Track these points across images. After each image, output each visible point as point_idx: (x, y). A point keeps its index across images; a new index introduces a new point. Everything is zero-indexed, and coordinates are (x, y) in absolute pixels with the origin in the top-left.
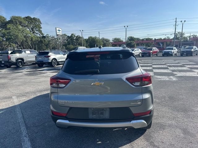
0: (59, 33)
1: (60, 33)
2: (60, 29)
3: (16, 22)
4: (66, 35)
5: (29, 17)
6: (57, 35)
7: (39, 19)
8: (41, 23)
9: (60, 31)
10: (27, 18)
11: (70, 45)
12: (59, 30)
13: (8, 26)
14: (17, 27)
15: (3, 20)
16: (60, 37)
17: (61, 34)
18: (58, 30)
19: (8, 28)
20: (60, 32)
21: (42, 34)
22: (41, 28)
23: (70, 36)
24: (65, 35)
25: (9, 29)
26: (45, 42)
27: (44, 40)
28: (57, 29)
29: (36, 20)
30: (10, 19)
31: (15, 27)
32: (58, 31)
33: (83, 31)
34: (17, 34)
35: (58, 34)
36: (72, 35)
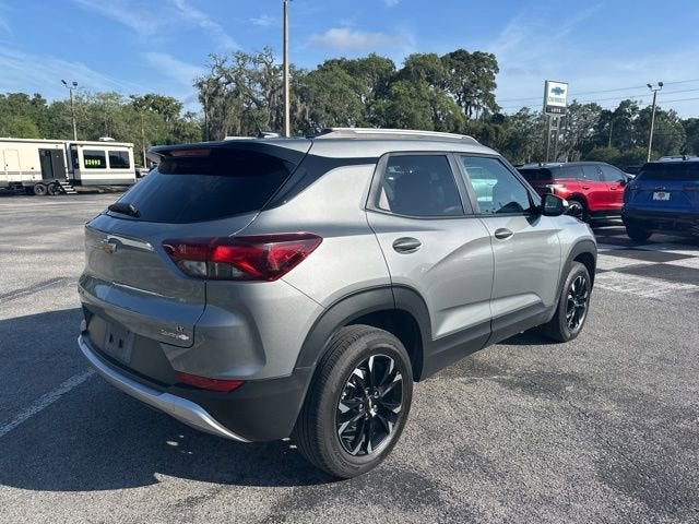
0: (557, 100)
1: (561, 101)
2: (563, 87)
3: (419, 74)
4: (599, 108)
5: (461, 52)
6: (548, 109)
7: (492, 56)
8: (497, 70)
9: (562, 91)
10: (452, 55)
11: (606, 146)
12: (558, 91)
13: (395, 88)
14: (418, 89)
15: (386, 71)
16: (557, 115)
17: (564, 105)
18: (553, 90)
19: (393, 92)
20: (563, 96)
21: (495, 107)
22: (495, 86)
23: (613, 111)
24: (593, 105)
25: (396, 97)
26: (497, 136)
27: (496, 128)
28: (552, 86)
29: (483, 60)
30: (403, 67)
31: (413, 89)
32: (551, 95)
33: (661, 85)
34: (413, 110)
35: (549, 103)
36: (624, 104)
